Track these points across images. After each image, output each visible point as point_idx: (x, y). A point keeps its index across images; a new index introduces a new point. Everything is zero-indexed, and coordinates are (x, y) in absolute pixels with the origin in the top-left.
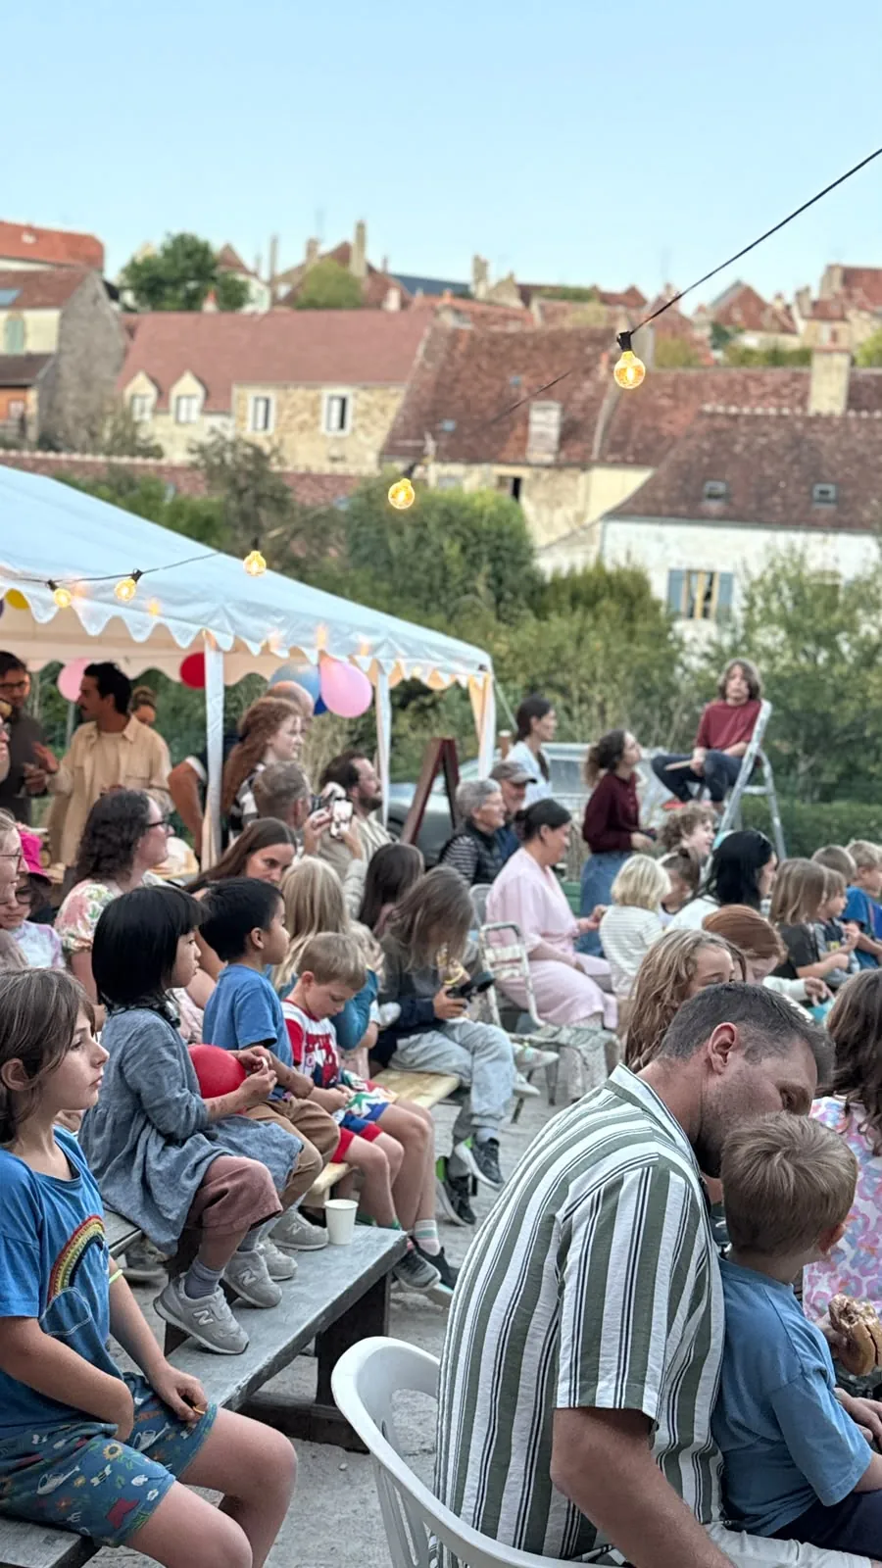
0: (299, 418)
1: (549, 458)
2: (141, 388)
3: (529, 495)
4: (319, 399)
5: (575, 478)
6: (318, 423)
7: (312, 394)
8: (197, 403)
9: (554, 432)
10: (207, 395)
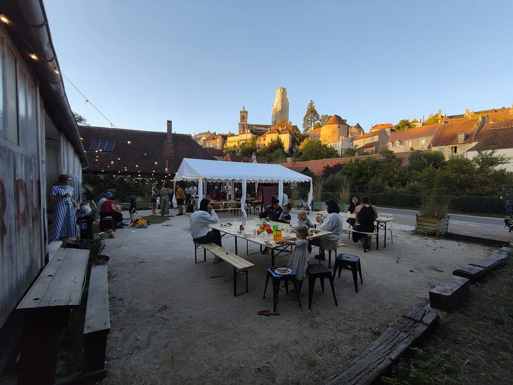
0: (415, 143)
1: (463, 142)
2: (390, 144)
3: (458, 149)
4: (419, 140)
5: (469, 144)
6: (419, 144)
7: (418, 139)
8: (399, 144)
9: (463, 138)
10: (400, 142)
